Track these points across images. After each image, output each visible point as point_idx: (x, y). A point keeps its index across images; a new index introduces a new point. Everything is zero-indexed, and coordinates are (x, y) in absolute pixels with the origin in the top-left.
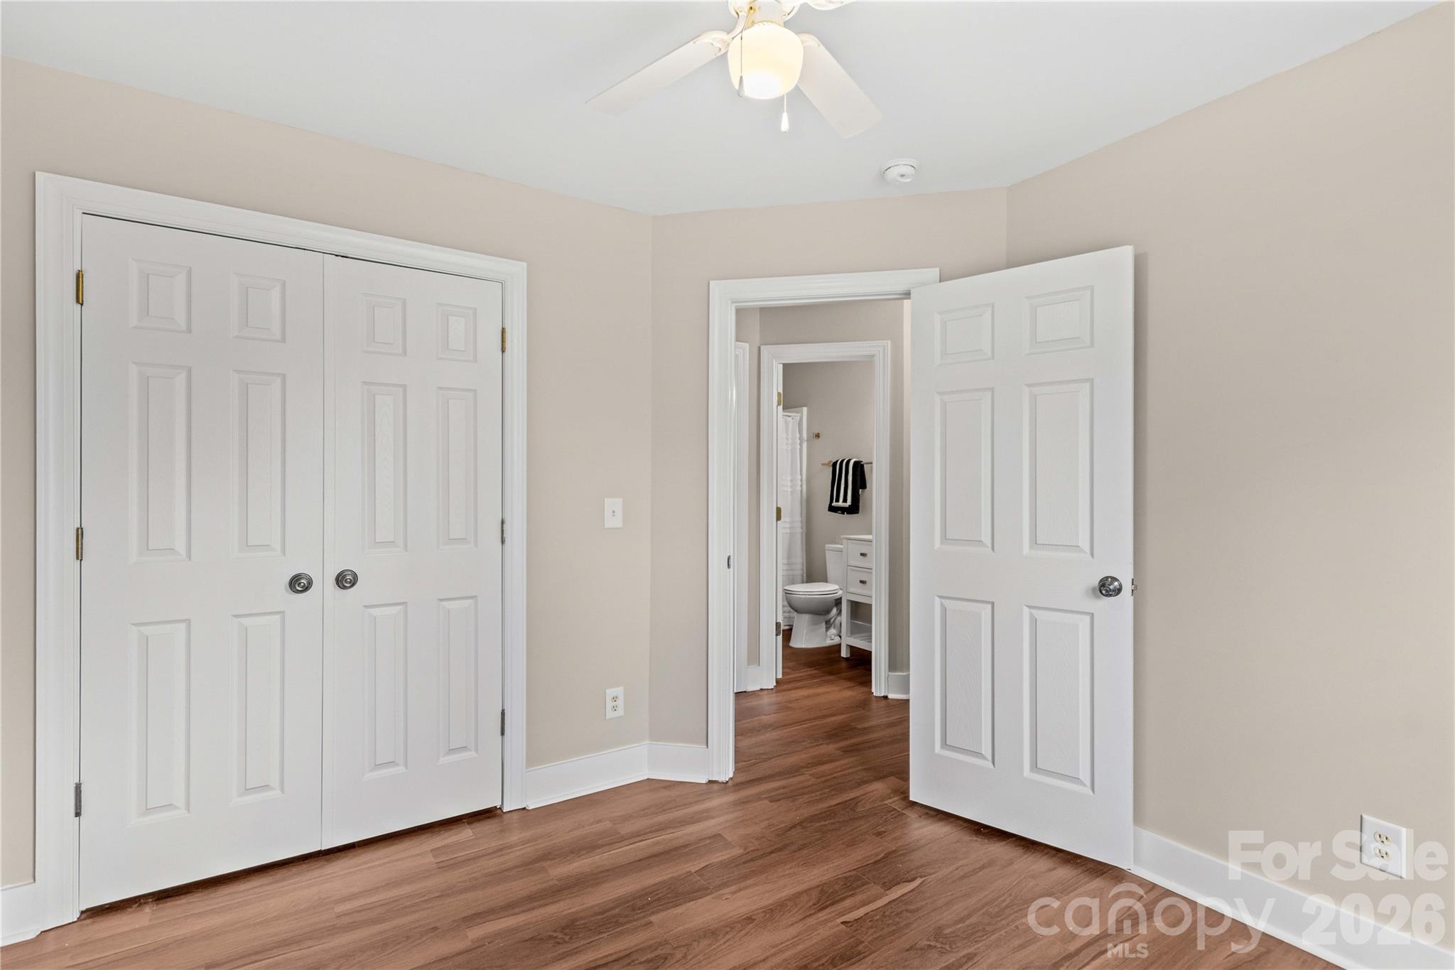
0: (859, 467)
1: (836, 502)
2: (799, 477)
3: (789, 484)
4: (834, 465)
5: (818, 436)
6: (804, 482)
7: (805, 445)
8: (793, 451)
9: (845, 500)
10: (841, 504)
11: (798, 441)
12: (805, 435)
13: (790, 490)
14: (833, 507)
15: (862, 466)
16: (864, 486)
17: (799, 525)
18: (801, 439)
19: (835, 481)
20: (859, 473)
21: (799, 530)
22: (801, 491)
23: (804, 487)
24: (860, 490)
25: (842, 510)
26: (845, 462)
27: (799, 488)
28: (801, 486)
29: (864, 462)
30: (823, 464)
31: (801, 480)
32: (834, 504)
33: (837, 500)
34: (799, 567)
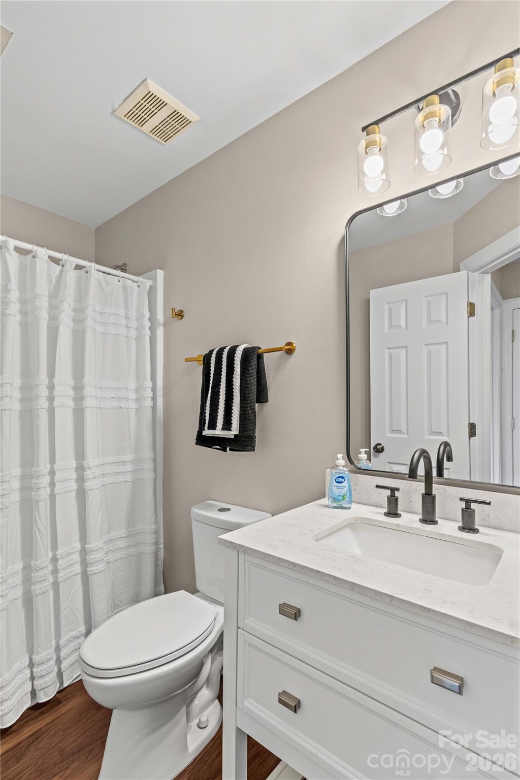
0: (253, 358)
1: (209, 428)
2: (149, 384)
3: (133, 396)
4: (207, 359)
5: (180, 315)
6: (160, 392)
7: (160, 332)
8: (139, 339)
9: (227, 425)
10: (219, 432)
11: (147, 324)
12: (160, 316)
13: (133, 405)
14: (205, 436)
15: (260, 357)
16: (262, 397)
17: (149, 465)
18: (152, 319)
19: (209, 388)
20: (253, 371)
21: (149, 475)
22: (154, 408)
23: (160, 401)
24: (256, 404)
25: (221, 443)
26: (226, 350)
27: (149, 403)
28: (154, 399)
29: (263, 348)
30: (187, 360)
31: (154, 389)
32: (207, 432)
33: (213, 426)
34: (150, 538)
